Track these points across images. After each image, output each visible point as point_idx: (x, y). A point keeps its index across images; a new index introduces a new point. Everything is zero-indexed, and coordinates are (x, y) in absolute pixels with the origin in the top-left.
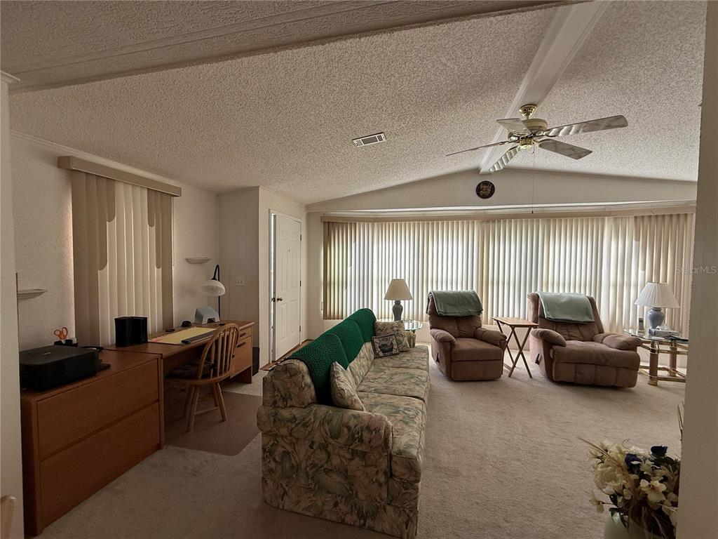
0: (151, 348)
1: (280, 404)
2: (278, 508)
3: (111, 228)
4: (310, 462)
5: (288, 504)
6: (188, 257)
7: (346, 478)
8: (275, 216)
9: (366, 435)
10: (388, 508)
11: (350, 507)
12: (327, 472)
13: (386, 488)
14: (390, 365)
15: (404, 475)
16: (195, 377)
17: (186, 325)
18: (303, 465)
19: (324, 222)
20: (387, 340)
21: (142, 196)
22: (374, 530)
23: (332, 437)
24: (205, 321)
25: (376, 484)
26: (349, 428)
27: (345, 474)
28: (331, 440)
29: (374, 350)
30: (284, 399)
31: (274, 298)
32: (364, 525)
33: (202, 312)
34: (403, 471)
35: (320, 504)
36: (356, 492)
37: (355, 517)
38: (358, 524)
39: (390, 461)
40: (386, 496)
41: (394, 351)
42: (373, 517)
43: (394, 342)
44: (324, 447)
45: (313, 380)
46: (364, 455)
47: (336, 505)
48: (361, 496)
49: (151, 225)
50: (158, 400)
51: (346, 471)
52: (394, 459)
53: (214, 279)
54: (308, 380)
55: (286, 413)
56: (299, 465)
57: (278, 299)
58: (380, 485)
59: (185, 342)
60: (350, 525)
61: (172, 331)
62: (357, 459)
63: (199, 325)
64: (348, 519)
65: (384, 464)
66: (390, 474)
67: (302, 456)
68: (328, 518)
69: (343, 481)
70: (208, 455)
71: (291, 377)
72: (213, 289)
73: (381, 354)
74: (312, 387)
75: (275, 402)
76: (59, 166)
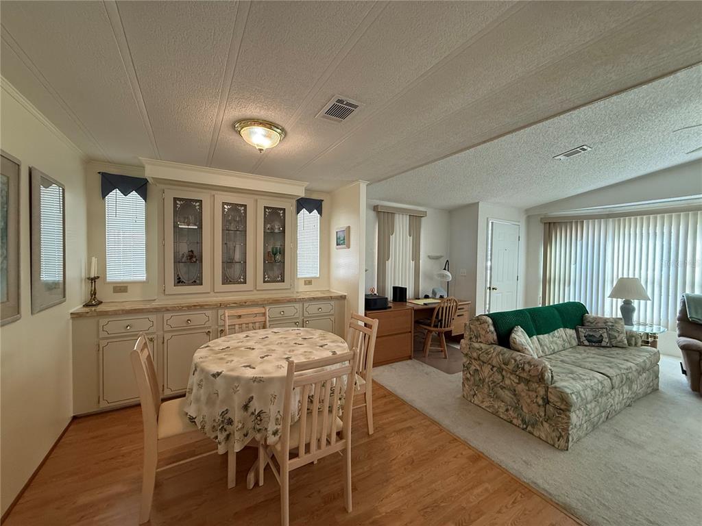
0: (408, 304)
1: (474, 339)
2: (470, 401)
3: (392, 238)
4: (491, 379)
5: (476, 401)
6: (430, 254)
7: (515, 395)
8: (492, 223)
9: (527, 367)
10: (544, 423)
11: (516, 414)
12: (502, 388)
13: (543, 409)
14: (594, 352)
15: (557, 402)
16: (430, 326)
17: (426, 297)
18: (487, 380)
19: (545, 223)
20: (595, 331)
21: (406, 219)
22: (533, 434)
23: (504, 364)
24: (438, 296)
25: (536, 404)
26: (515, 361)
27: (514, 392)
28: (503, 366)
29: (578, 337)
30: (477, 337)
31: (490, 288)
32: (526, 428)
33: (436, 290)
34: (556, 399)
35: (497, 407)
36: (522, 407)
37: (520, 422)
38: (521, 426)
39: (547, 391)
40: (543, 415)
41: (604, 344)
42: (533, 426)
43: (605, 335)
44: (500, 370)
45: (495, 330)
46: (527, 382)
47: (507, 410)
48: (525, 410)
49: (410, 236)
50: (411, 332)
51: (515, 391)
52: (550, 390)
53: (445, 269)
54: (492, 328)
55: (477, 345)
56: (484, 380)
57: (493, 289)
58: (539, 406)
59: (425, 304)
60: (516, 425)
61: (419, 299)
62: (522, 384)
63: (434, 298)
64: (515, 421)
65: (542, 392)
66: (547, 401)
67: (486, 374)
68: (501, 416)
69: (513, 396)
70: (435, 369)
71: (480, 324)
72: (443, 276)
73: (586, 343)
74: (495, 334)
75: (471, 338)
76: (374, 210)
